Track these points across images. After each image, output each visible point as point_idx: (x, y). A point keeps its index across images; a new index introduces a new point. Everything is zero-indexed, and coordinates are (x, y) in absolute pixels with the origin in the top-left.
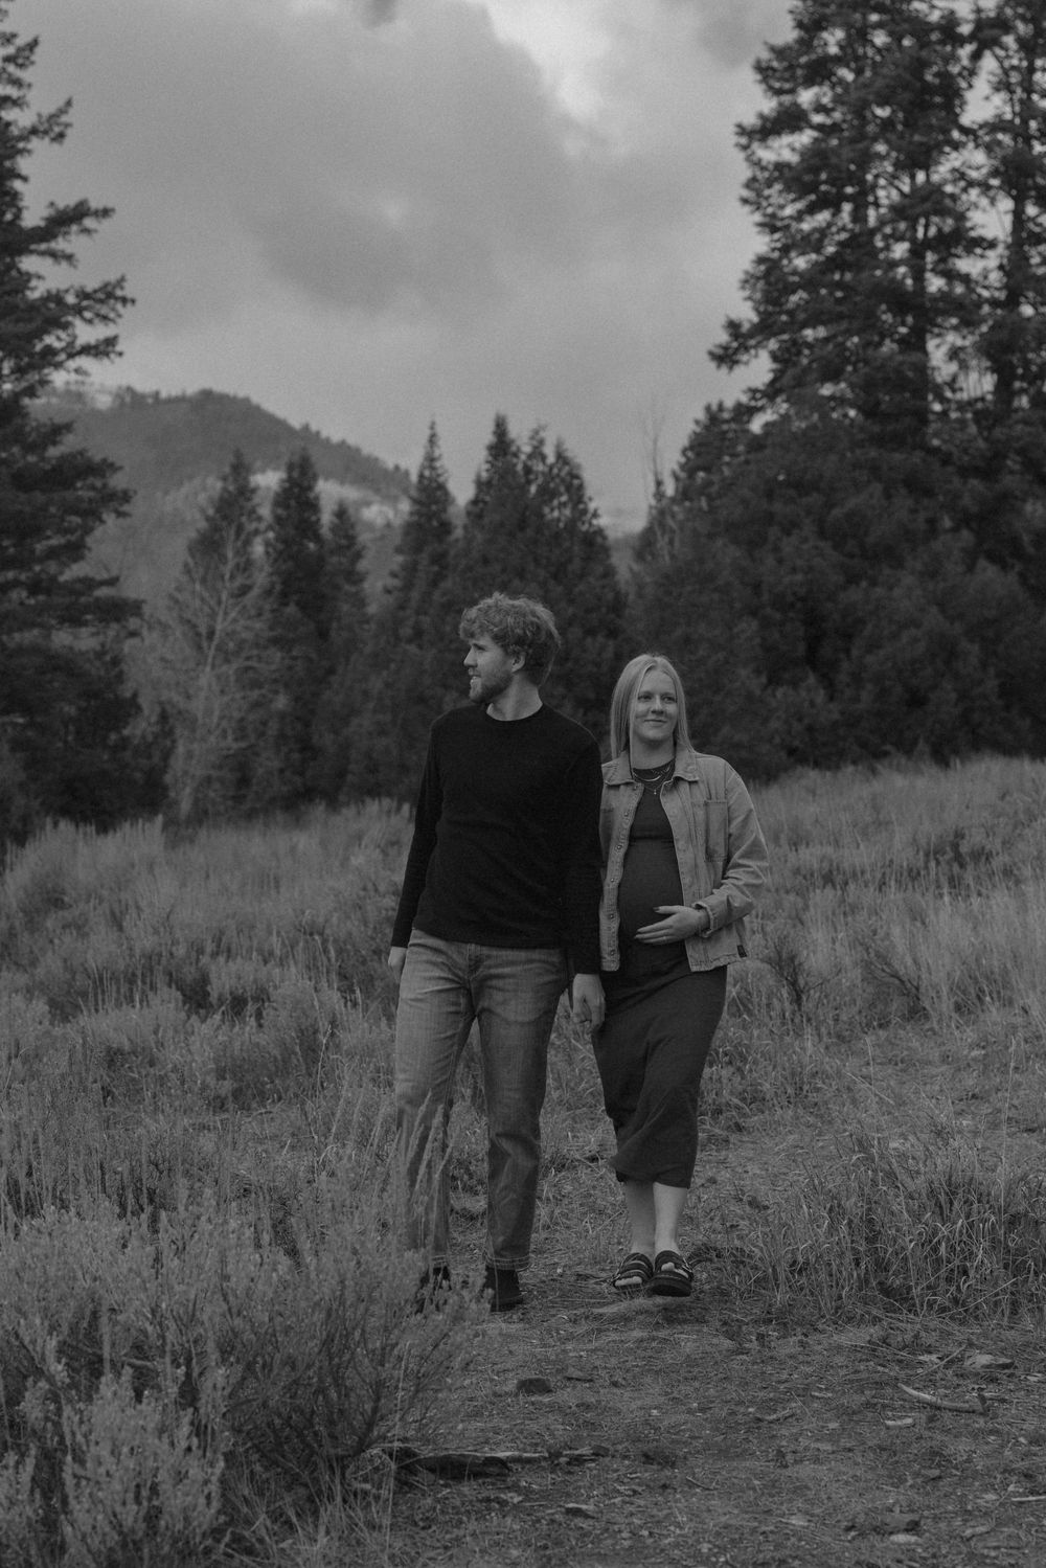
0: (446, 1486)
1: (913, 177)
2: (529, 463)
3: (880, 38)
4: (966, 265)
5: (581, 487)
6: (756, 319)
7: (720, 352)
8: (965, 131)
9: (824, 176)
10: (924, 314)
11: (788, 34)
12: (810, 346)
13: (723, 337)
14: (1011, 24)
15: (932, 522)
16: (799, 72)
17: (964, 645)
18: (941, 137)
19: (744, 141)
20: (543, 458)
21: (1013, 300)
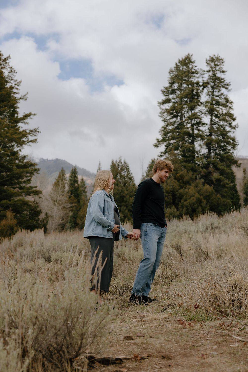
0: (104, 367)
1: (191, 112)
2: (119, 164)
3: (185, 86)
4: (201, 128)
5: (129, 168)
6: (162, 138)
7: (155, 145)
8: (201, 103)
9: (174, 111)
10: (193, 137)
11: (167, 85)
12: (172, 144)
13: (156, 142)
14: (209, 83)
15: (196, 177)
16: (169, 92)
17: (203, 200)
18: (196, 104)
19: (159, 105)
20: (121, 163)
21: (211, 135)
